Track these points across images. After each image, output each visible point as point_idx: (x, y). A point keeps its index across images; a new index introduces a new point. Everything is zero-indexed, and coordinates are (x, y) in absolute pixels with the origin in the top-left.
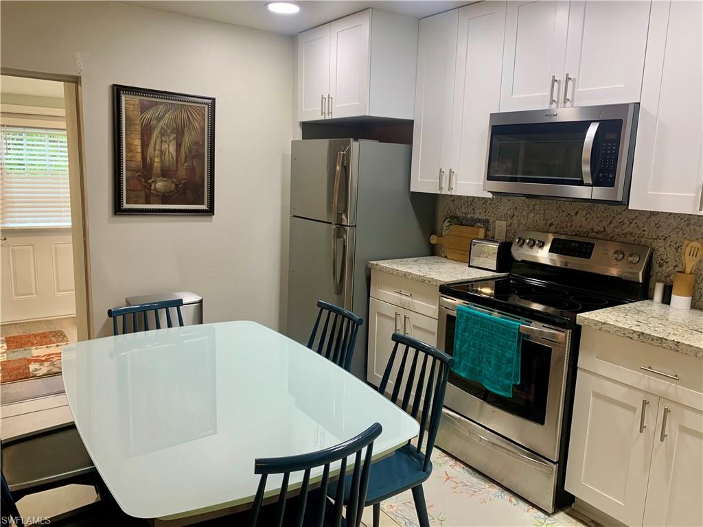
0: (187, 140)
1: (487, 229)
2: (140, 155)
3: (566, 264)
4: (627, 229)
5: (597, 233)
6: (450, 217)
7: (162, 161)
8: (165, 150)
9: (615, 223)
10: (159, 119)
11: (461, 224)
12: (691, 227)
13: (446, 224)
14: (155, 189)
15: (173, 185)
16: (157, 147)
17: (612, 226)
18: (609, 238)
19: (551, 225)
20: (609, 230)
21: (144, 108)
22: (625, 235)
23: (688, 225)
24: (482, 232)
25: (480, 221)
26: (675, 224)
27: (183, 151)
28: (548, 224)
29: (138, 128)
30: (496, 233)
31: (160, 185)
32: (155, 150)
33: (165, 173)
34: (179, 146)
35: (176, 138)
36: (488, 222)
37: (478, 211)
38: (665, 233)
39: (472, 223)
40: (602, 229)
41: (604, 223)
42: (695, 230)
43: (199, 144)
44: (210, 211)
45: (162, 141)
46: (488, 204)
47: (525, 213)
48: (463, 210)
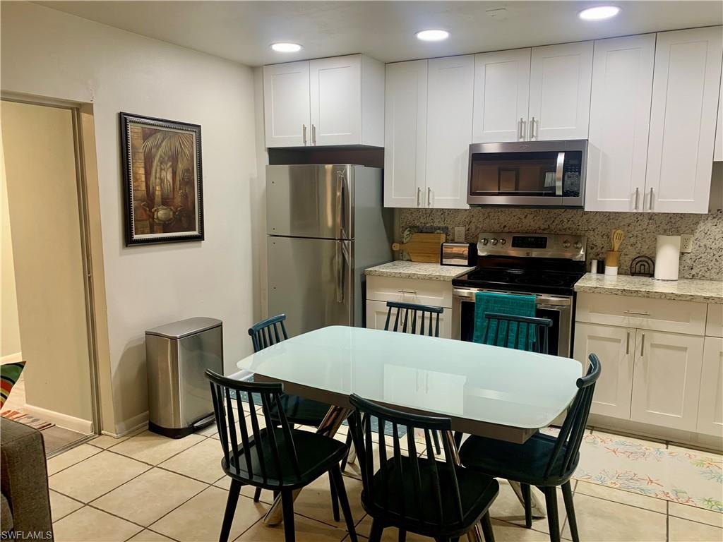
0: (180, 167)
1: (447, 234)
2: (144, 184)
3: (528, 254)
4: (566, 225)
5: (543, 230)
6: (410, 227)
7: (162, 189)
8: (164, 177)
9: (556, 222)
10: (158, 147)
11: (421, 232)
12: (611, 221)
13: (407, 232)
14: (158, 218)
15: (171, 213)
16: (158, 175)
17: (554, 224)
18: (552, 232)
19: (505, 226)
20: (553, 227)
21: (146, 137)
22: (565, 230)
23: (609, 220)
24: (443, 237)
25: (439, 228)
26: (599, 220)
27: (178, 178)
28: (502, 227)
29: (142, 156)
30: (456, 237)
31: (161, 213)
32: (156, 178)
33: (165, 202)
34: (174, 173)
35: (172, 166)
36: (448, 229)
37: (437, 221)
38: (593, 226)
39: (431, 230)
40: (547, 227)
41: (548, 223)
42: (614, 222)
43: (189, 171)
44: (200, 238)
45: (161, 169)
46: (446, 214)
47: (481, 220)
48: (422, 220)
